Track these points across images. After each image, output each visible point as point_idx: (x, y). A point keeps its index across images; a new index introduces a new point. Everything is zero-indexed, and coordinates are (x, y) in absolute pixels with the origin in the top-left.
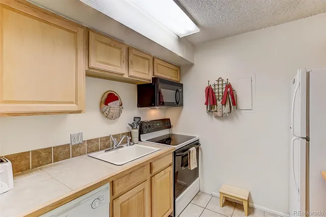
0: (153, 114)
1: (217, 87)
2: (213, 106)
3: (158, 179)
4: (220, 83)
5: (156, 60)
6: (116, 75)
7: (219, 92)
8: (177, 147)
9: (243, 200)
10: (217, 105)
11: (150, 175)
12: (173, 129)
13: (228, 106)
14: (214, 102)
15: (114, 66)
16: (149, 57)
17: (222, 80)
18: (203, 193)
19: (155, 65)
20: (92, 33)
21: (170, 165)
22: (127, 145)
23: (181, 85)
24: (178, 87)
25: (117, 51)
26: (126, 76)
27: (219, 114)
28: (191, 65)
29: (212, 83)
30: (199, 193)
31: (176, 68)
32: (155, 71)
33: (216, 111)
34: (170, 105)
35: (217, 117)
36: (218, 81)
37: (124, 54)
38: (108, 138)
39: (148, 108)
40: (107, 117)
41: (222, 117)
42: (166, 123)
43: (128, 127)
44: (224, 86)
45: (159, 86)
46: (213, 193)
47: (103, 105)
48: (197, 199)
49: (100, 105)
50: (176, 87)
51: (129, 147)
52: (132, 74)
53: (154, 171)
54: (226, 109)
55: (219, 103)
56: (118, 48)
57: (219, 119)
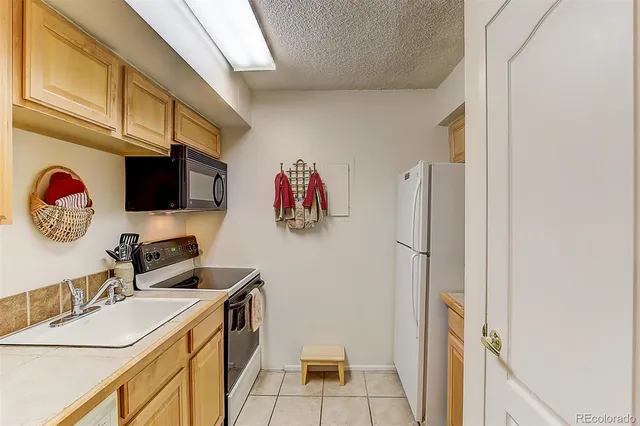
0: (159, 226)
1: (294, 176)
2: (288, 210)
3: (201, 362)
4: (300, 168)
5: (179, 106)
6: (94, 129)
7: (300, 185)
8: (230, 291)
9: (337, 362)
10: (295, 209)
11: (188, 356)
12: (202, 257)
13: (314, 210)
14: (291, 204)
15: (89, 104)
16: (165, 97)
17: (304, 165)
18: (268, 371)
19: (178, 117)
20: (34, 5)
21: (219, 329)
22: (108, 303)
23: (224, 167)
24: (218, 170)
25: (99, 71)
26: (117, 135)
27: (298, 224)
28: (244, 129)
29: (286, 169)
30: (261, 374)
31: (213, 130)
32: (178, 131)
33: (294, 219)
34: (201, 206)
35: (293, 229)
36: (297, 165)
37: (116, 79)
38: (52, 291)
39: (151, 213)
40: (50, 235)
41: (303, 230)
42: (188, 247)
43: (104, 260)
44: (307, 175)
45: (188, 164)
46: (286, 366)
47: (41, 205)
48: (260, 386)
49: (30, 203)
50: (216, 170)
51: (113, 306)
52: (131, 130)
53: (196, 346)
54: (311, 216)
55: (299, 204)
56: (101, 62)
57: (297, 233)
